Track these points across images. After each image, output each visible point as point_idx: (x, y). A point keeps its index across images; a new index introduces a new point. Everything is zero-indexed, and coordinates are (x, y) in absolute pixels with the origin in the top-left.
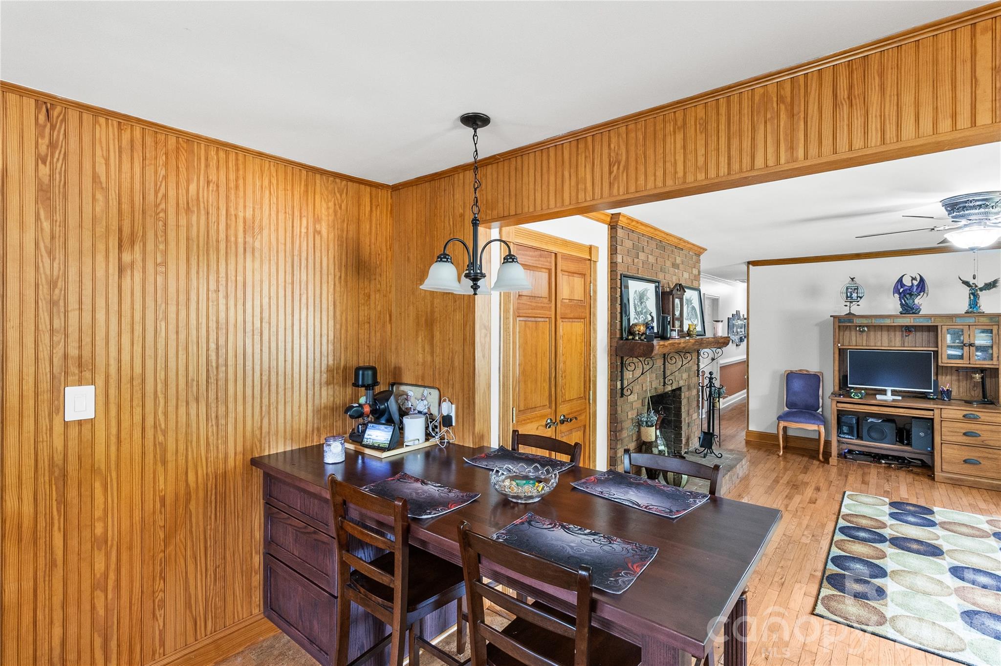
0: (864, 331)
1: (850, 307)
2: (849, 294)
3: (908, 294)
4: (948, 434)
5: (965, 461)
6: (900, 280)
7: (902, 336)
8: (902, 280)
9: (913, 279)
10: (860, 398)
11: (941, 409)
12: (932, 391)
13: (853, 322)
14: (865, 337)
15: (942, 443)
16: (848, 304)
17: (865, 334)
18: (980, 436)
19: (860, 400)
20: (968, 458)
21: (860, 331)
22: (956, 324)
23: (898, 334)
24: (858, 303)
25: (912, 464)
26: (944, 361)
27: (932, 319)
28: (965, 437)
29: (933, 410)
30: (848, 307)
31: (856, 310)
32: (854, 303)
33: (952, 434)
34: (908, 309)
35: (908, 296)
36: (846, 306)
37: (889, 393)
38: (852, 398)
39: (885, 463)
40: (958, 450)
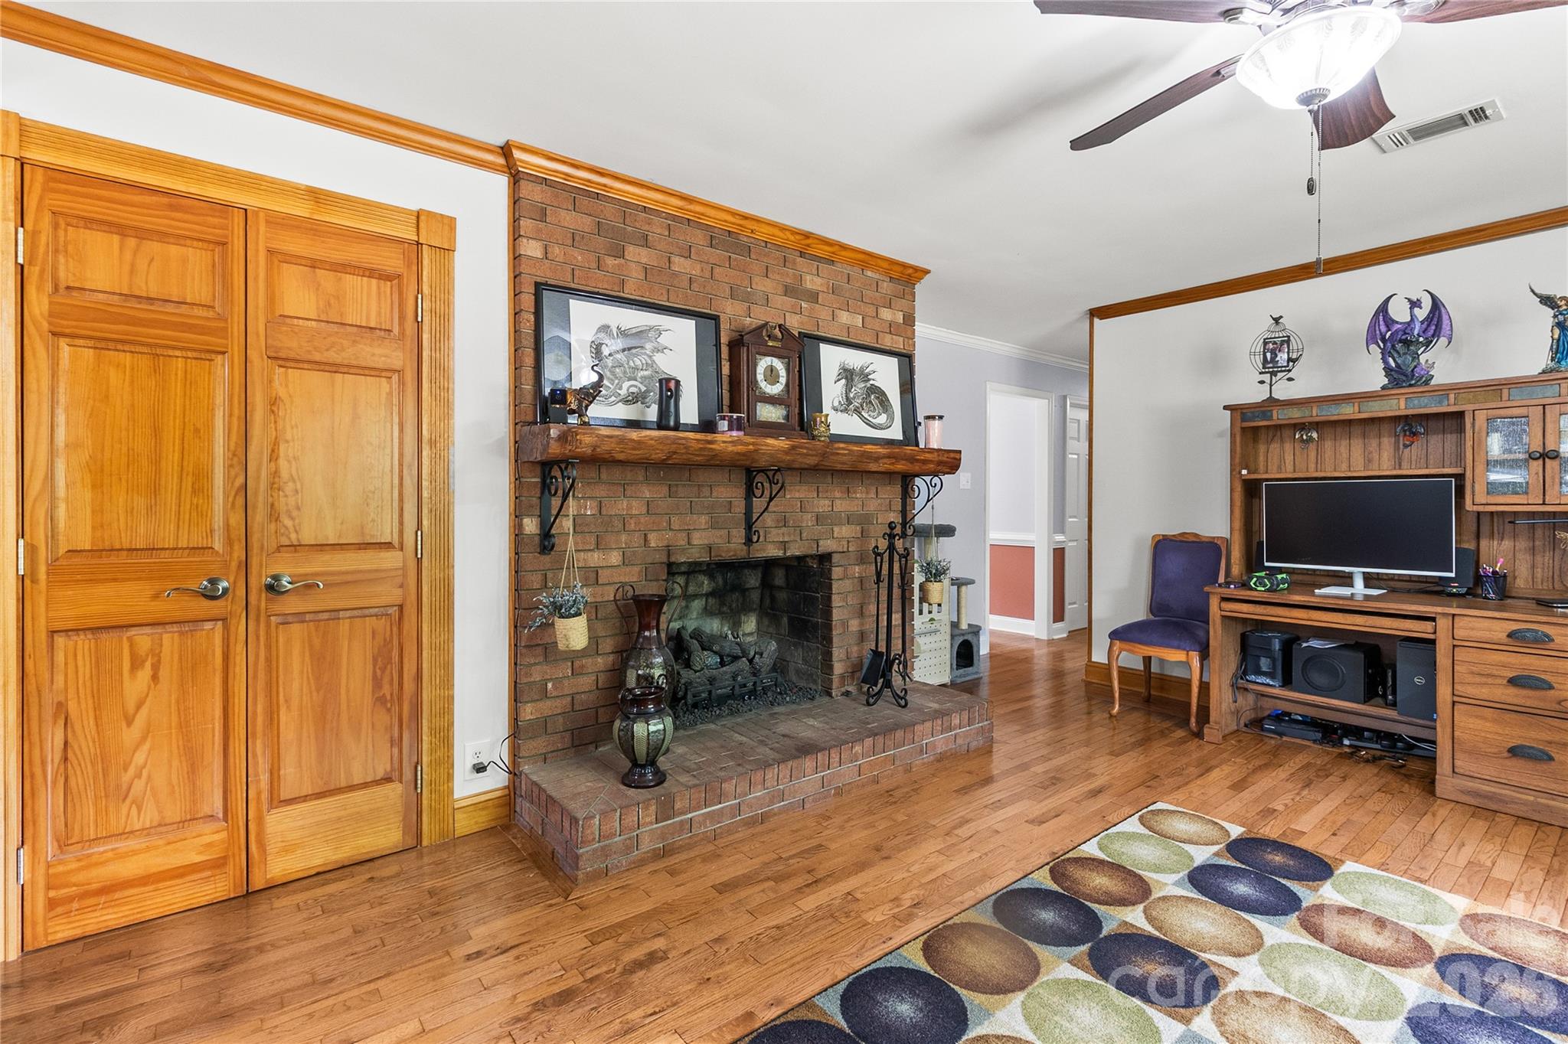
0: (1311, 439)
1: (1271, 385)
2: (1268, 355)
3: (1401, 341)
4: (1470, 679)
5: (1515, 752)
6: (1383, 309)
7: (1397, 448)
8: (1387, 309)
9: (1415, 304)
10: (1268, 590)
11: (1454, 615)
12: (1453, 575)
13: (1270, 418)
14: (1313, 454)
15: (1454, 703)
16: (1266, 377)
17: (1312, 446)
18: (1551, 687)
19: (1266, 595)
20: (1519, 742)
21: (1302, 440)
22: (1509, 404)
23: (1387, 442)
24: (1290, 375)
25: (1416, 751)
26: (1477, 499)
27: (1452, 396)
28: (1512, 691)
29: (1433, 619)
30: (1266, 387)
31: (1284, 391)
32: (1280, 375)
33: (1478, 679)
34: (1400, 377)
35: (1399, 346)
36: (1262, 382)
37: (1359, 582)
38: (1251, 589)
39: (1350, 746)
40: (1494, 721)
